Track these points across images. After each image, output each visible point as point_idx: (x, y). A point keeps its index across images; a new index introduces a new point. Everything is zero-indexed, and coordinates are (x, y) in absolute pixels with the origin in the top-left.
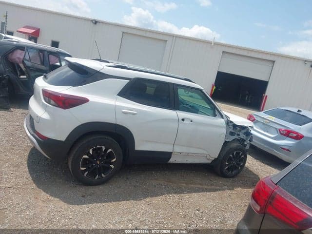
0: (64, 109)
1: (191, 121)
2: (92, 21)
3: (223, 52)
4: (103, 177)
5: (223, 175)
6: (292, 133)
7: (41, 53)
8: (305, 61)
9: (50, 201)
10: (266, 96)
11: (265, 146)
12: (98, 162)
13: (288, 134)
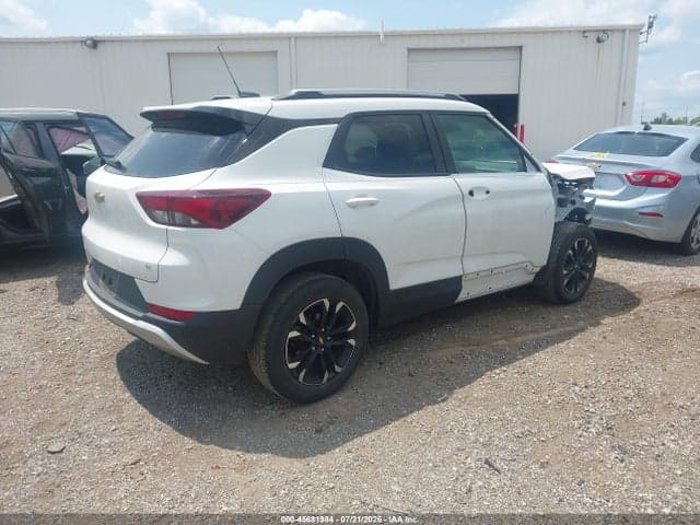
0: (221, 227)
1: (488, 192)
2: (83, 42)
3: (410, 50)
4: (337, 373)
5: (562, 301)
6: (655, 177)
7: (29, 130)
8: (584, 32)
9: (252, 464)
10: (522, 127)
11: (604, 219)
12: (321, 340)
13: (647, 180)
